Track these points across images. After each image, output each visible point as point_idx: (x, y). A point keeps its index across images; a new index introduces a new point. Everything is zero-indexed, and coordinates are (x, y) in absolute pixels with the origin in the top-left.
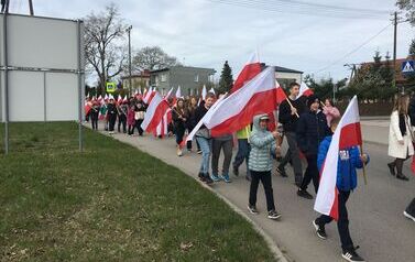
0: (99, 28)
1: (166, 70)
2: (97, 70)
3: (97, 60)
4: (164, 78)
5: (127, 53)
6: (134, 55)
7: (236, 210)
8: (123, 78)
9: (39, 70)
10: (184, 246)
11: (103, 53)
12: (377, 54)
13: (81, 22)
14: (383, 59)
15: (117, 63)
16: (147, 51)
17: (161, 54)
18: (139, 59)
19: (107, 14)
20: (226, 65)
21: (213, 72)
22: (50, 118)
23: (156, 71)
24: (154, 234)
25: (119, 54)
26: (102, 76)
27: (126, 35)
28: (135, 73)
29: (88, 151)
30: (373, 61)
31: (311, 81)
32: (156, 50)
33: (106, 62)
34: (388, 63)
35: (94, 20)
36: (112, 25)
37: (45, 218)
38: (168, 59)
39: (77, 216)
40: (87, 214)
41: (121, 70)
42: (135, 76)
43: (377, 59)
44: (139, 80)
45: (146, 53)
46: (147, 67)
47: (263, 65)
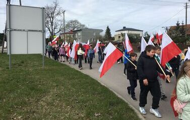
0: (50, 12)
1: (81, 30)
2: (49, 30)
3: (49, 26)
4: (79, 34)
5: (63, 22)
6: (66, 23)
7: (119, 96)
8: (61, 34)
9: (24, 30)
10: (96, 115)
11: (52, 23)
12: (178, 22)
13: (44, 8)
14: (181, 24)
15: (59, 27)
16: (72, 22)
17: (78, 23)
18: (68, 26)
19: (54, 5)
20: (108, 28)
21: (102, 31)
22: (30, 53)
23: (76, 31)
24: (81, 108)
25: (59, 23)
26: (52, 33)
27: (62, 15)
28: (66, 31)
29: (47, 68)
30: (176, 25)
31: (148, 34)
32: (76, 21)
33: (53, 27)
34: (183, 26)
35: (48, 8)
36: (56, 10)
37: (29, 100)
38: (81, 25)
39: (44, 99)
40: (49, 98)
41: (60, 30)
42: (66, 33)
43: (178, 24)
44: (68, 35)
46: (72, 29)
47: (124, 28)
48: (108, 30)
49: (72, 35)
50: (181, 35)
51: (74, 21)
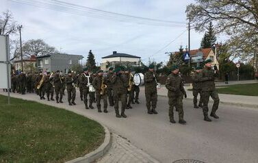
1: (48, 56)
4: (47, 62)
5: (19, 44)
12: (181, 47)
14: (184, 50)
16: (33, 42)
17: (43, 44)
19: (4, 18)
20: (90, 53)
23: (40, 57)
27: (18, 32)
30: (179, 51)
32: (39, 42)
36: (7, 25)
38: (48, 48)
43: (181, 50)
44: (28, 63)
45: (32, 43)
46: (33, 54)
47: (115, 53)
48: (91, 57)
49: (34, 63)
50: (183, 64)
51: (37, 41)
